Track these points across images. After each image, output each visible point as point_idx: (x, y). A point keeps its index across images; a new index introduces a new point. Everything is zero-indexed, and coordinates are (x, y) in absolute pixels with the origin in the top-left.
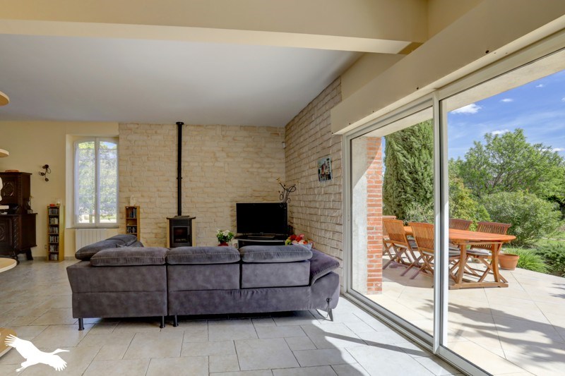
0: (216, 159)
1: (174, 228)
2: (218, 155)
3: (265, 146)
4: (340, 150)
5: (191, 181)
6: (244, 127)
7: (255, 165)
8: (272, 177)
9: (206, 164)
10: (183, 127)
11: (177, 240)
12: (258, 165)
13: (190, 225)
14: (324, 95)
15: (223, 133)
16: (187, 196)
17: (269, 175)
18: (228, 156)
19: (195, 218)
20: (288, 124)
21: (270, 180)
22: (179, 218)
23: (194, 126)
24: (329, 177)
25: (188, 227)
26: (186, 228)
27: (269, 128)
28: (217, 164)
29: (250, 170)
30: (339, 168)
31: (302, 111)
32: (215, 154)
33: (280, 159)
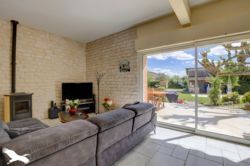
0: (46, 54)
1: (16, 103)
2: (46, 51)
3: (76, 52)
4: (136, 59)
5: (24, 67)
6: (64, 38)
7: (71, 61)
8: (79, 69)
9: (37, 56)
10: (18, 26)
11: (18, 112)
12: (73, 62)
13: (31, 99)
14: (123, 33)
15: (51, 38)
16: (20, 78)
17: (78, 68)
18: (54, 53)
19: (33, 94)
20: (90, 43)
21: (78, 70)
22: (13, 94)
23: (28, 28)
24: (129, 70)
25: (29, 101)
26: (28, 102)
27: (78, 42)
28: (46, 57)
29: (68, 64)
30: (136, 66)
31: (104, 38)
32: (44, 51)
33: (83, 60)
